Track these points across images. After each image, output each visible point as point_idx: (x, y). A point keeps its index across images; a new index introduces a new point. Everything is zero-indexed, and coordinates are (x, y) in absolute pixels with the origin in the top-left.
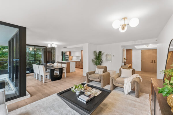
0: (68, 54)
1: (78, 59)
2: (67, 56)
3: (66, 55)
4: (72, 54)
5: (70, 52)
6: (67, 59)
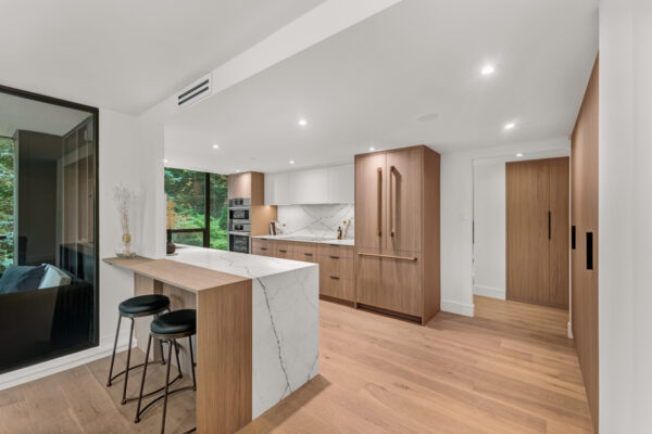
0: (244, 187)
1: (318, 224)
2: (241, 202)
3: (230, 197)
4: (275, 192)
5: (258, 179)
6: (242, 228)
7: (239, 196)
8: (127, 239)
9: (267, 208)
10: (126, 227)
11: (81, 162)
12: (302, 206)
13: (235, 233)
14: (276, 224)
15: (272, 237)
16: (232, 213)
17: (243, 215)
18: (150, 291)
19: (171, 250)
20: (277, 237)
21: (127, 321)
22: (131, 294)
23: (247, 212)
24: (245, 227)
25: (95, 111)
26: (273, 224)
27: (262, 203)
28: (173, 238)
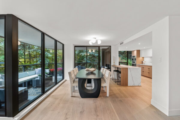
2: (134, 57)
4: (142, 54)
5: (138, 51)
6: (134, 62)
7: (134, 55)
8: (114, 63)
9: (141, 58)
10: (114, 61)
11: (109, 51)
12: (150, 57)
13: (134, 63)
14: (143, 62)
15: (142, 64)
16: (133, 59)
17: (135, 60)
18: (117, 69)
19: (119, 65)
20: (143, 64)
21: (114, 72)
22: (114, 70)
23: (136, 59)
24: (135, 62)
25: (111, 46)
26: (142, 62)
27: (139, 57)
28: (120, 63)
